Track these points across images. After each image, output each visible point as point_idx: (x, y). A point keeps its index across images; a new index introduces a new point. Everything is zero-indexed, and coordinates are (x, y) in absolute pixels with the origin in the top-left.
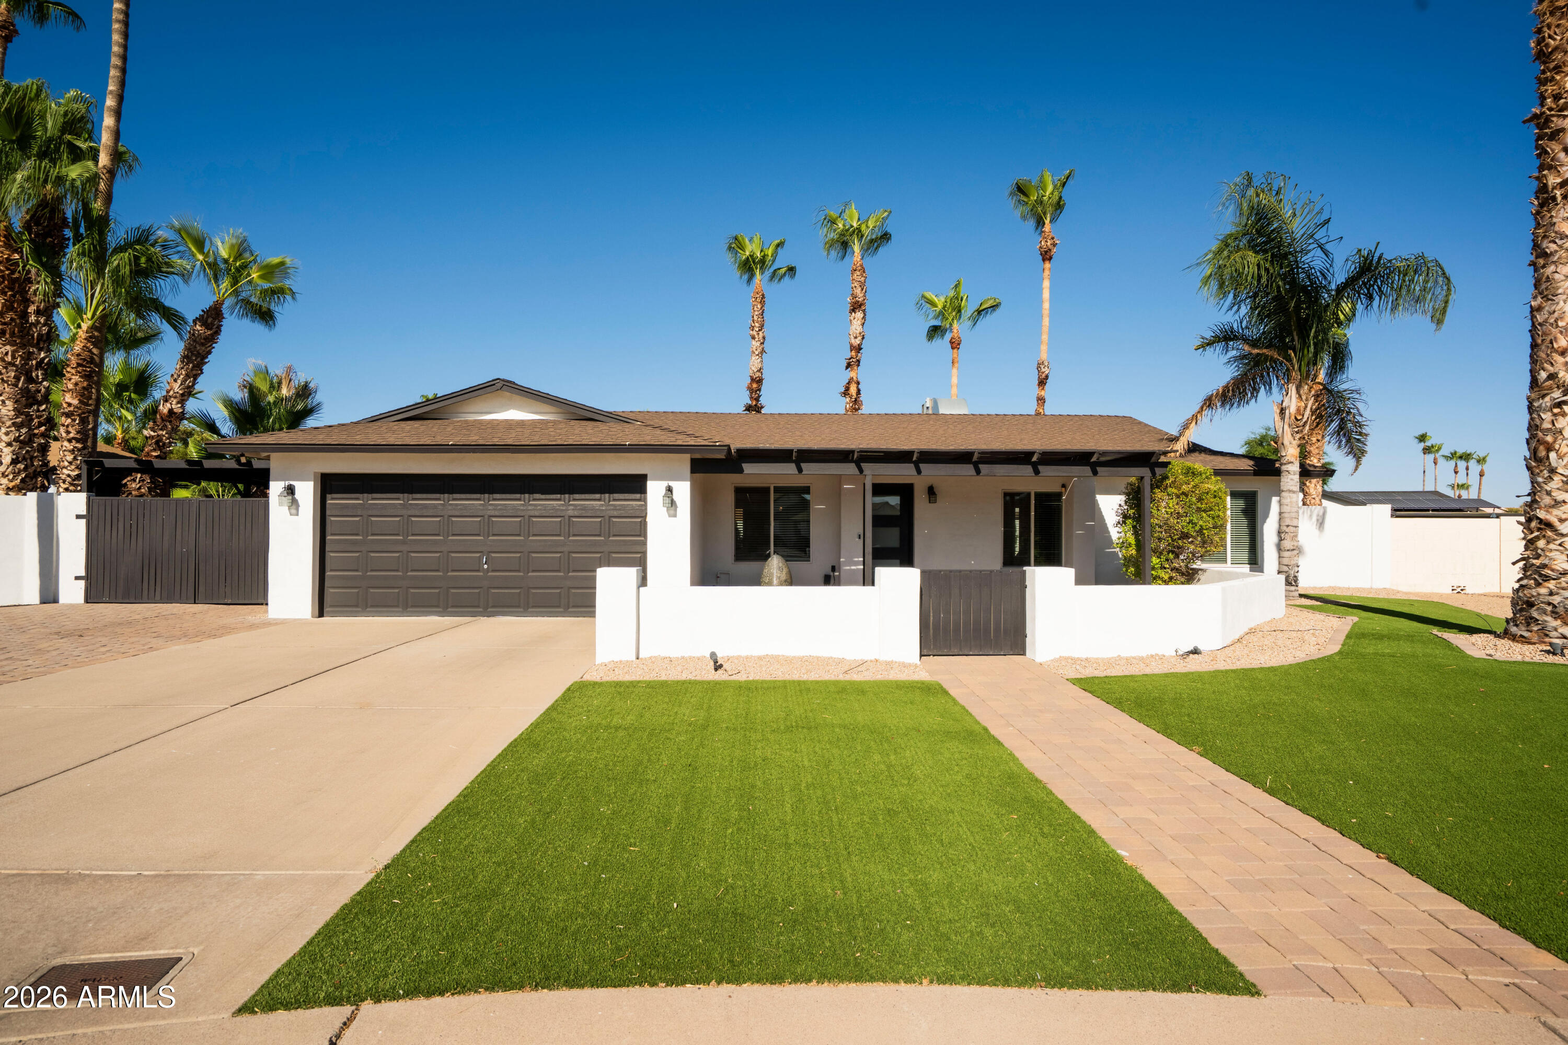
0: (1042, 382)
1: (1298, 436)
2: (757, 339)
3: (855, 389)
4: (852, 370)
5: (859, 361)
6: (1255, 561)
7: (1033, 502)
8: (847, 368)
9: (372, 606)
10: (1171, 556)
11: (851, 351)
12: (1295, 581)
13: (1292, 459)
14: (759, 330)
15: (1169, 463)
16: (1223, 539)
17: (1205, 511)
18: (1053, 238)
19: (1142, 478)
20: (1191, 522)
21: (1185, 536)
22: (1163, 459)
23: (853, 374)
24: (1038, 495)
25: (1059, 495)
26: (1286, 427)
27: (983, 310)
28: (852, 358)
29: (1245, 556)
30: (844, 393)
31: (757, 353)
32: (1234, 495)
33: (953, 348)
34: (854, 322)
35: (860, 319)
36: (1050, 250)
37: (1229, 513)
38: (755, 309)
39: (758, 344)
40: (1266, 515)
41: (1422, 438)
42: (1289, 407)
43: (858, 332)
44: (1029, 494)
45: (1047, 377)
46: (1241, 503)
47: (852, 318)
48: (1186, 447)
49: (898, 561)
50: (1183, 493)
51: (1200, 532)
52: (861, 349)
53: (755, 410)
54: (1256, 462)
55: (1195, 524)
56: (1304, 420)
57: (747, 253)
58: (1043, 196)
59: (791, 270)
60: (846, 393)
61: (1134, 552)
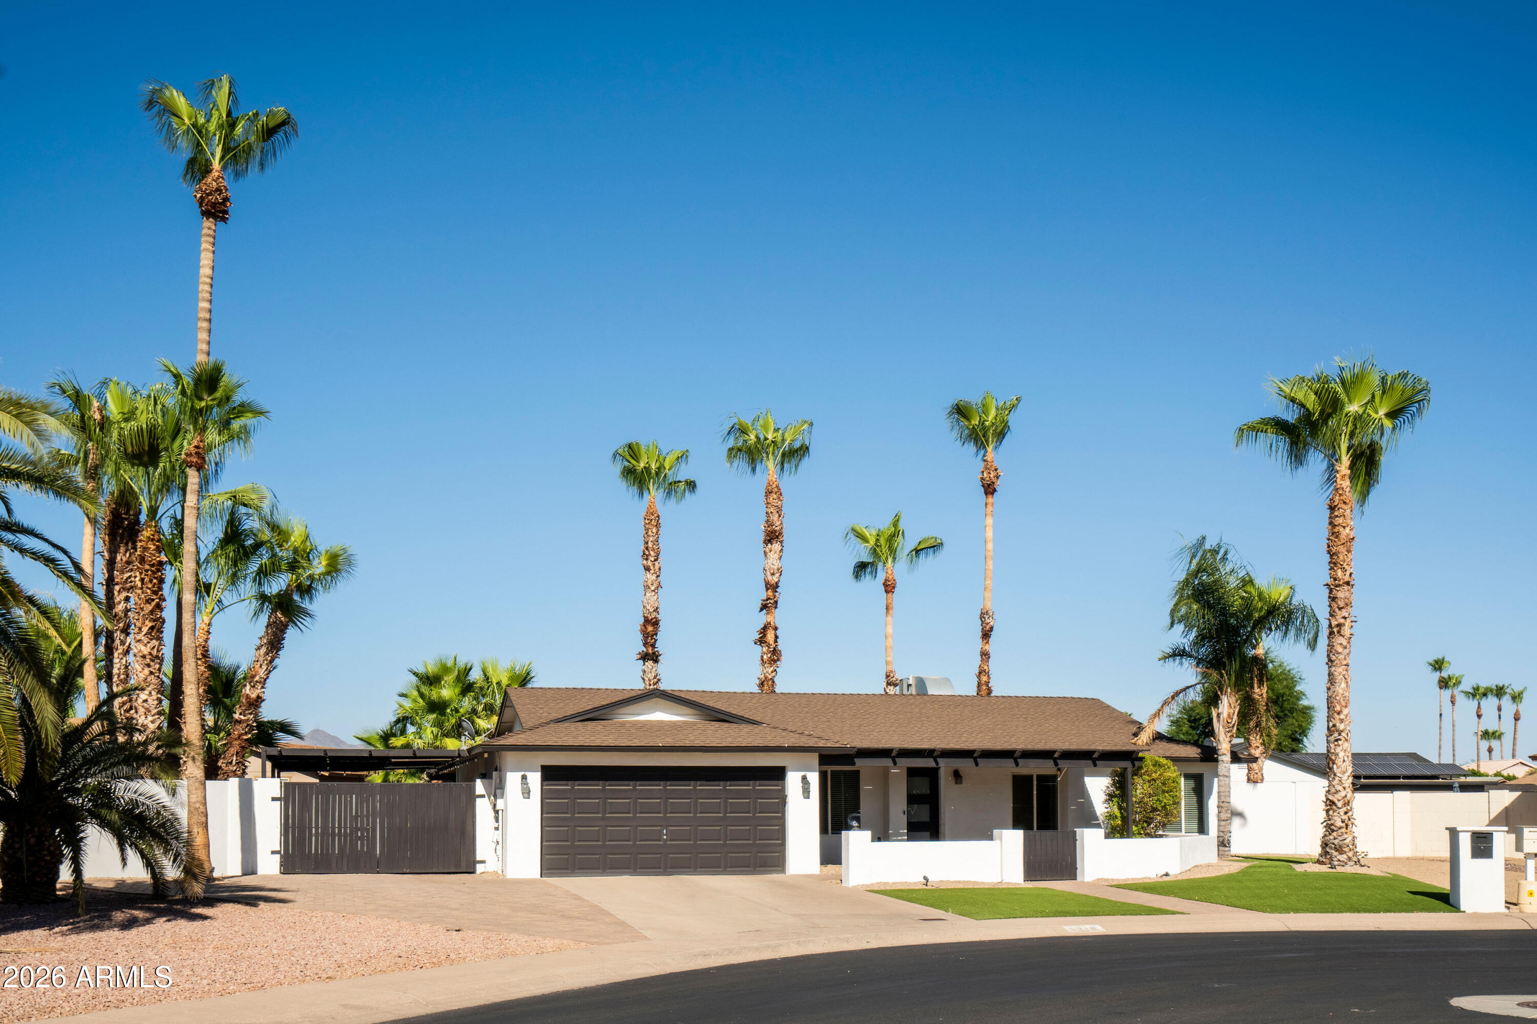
0: (986, 635)
1: (1230, 734)
2: (652, 571)
3: (773, 636)
4: (768, 614)
5: (776, 602)
6: (1202, 829)
7: (1035, 783)
8: (761, 610)
9: (579, 869)
10: (1145, 825)
11: (767, 590)
12: (1229, 844)
13: (1225, 752)
14: (656, 560)
15: (1144, 758)
16: (1179, 812)
17: (1167, 792)
18: (996, 470)
19: (1126, 769)
20: (1158, 800)
21: (1154, 810)
22: (1140, 755)
23: (770, 618)
24: (1038, 776)
25: (1054, 777)
26: (1221, 727)
27: (922, 549)
28: (769, 599)
29: (1195, 826)
30: (760, 641)
31: (653, 588)
32: (1187, 776)
33: (887, 592)
34: (771, 555)
35: (778, 552)
36: (993, 483)
37: (1183, 793)
38: (650, 533)
39: (654, 577)
40: (1210, 793)
41: (1438, 665)
42: (1222, 713)
43: (776, 568)
44: (1032, 776)
45: (992, 628)
46: (1192, 783)
47: (767, 550)
48: (1151, 738)
49: (928, 834)
50: (1153, 779)
51: (1164, 807)
52: (778, 587)
53: (653, 659)
54: (1202, 750)
55: (1161, 802)
56: (1233, 722)
57: (642, 465)
58: (984, 421)
59: (691, 485)
60: (761, 641)
61: (1119, 822)
